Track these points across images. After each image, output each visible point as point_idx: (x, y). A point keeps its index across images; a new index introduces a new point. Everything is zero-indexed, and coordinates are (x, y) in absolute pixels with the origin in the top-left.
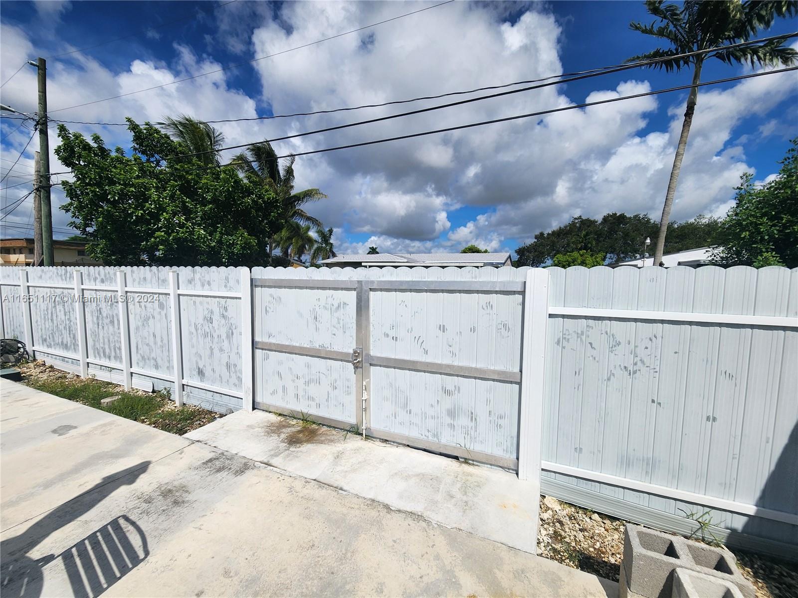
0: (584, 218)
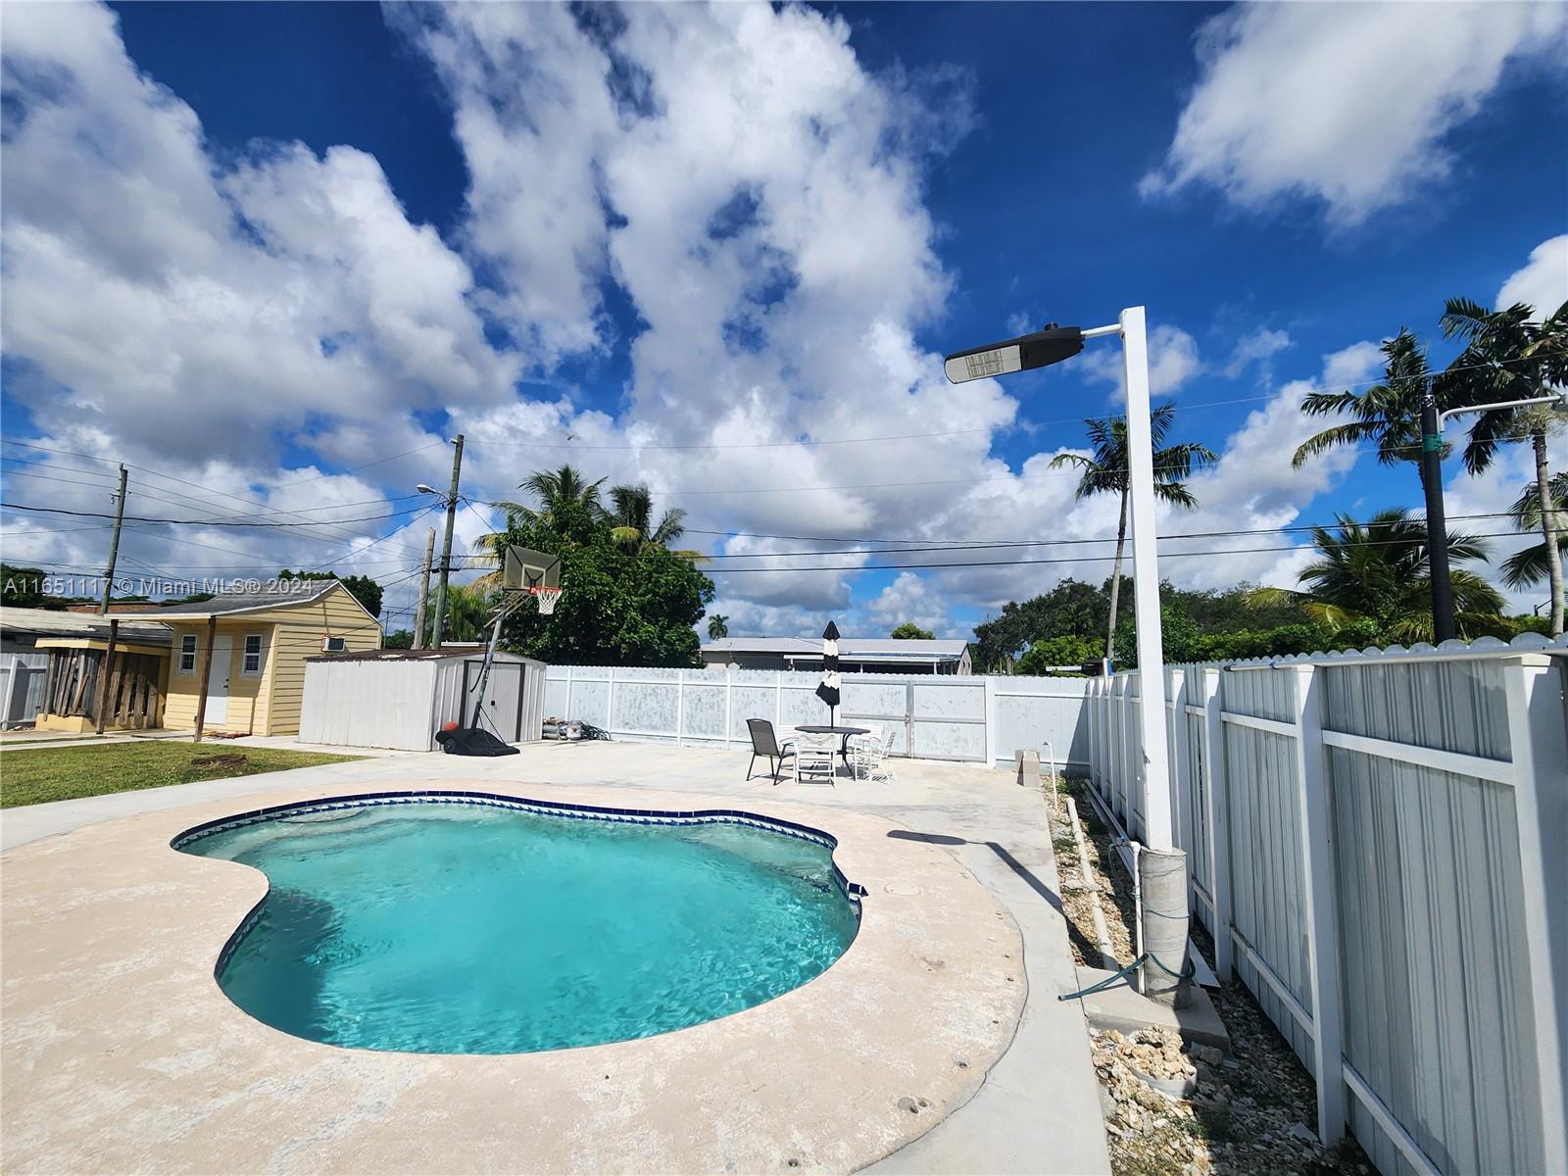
0: (1077, 581)
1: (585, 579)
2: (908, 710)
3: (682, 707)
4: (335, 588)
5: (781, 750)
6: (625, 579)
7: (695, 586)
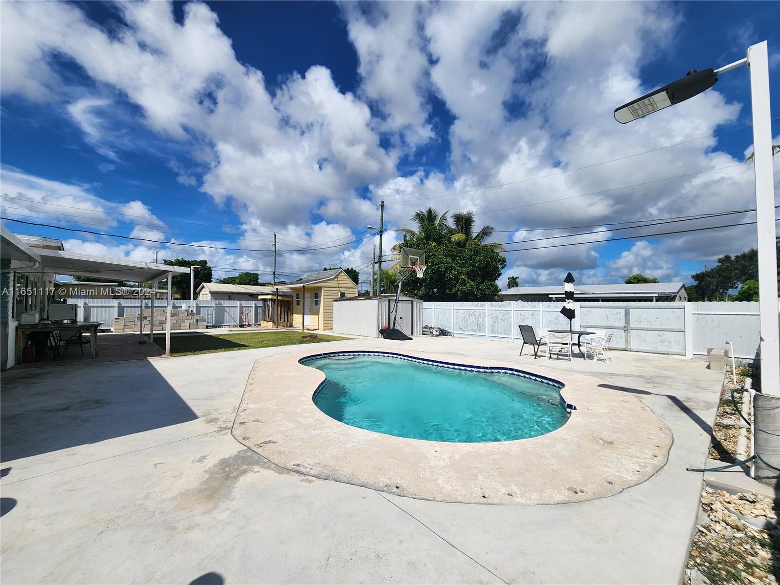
1: (439, 261)
2: (626, 323)
3: (488, 321)
4: (340, 272)
5: (538, 342)
6: (458, 260)
7: (495, 261)
